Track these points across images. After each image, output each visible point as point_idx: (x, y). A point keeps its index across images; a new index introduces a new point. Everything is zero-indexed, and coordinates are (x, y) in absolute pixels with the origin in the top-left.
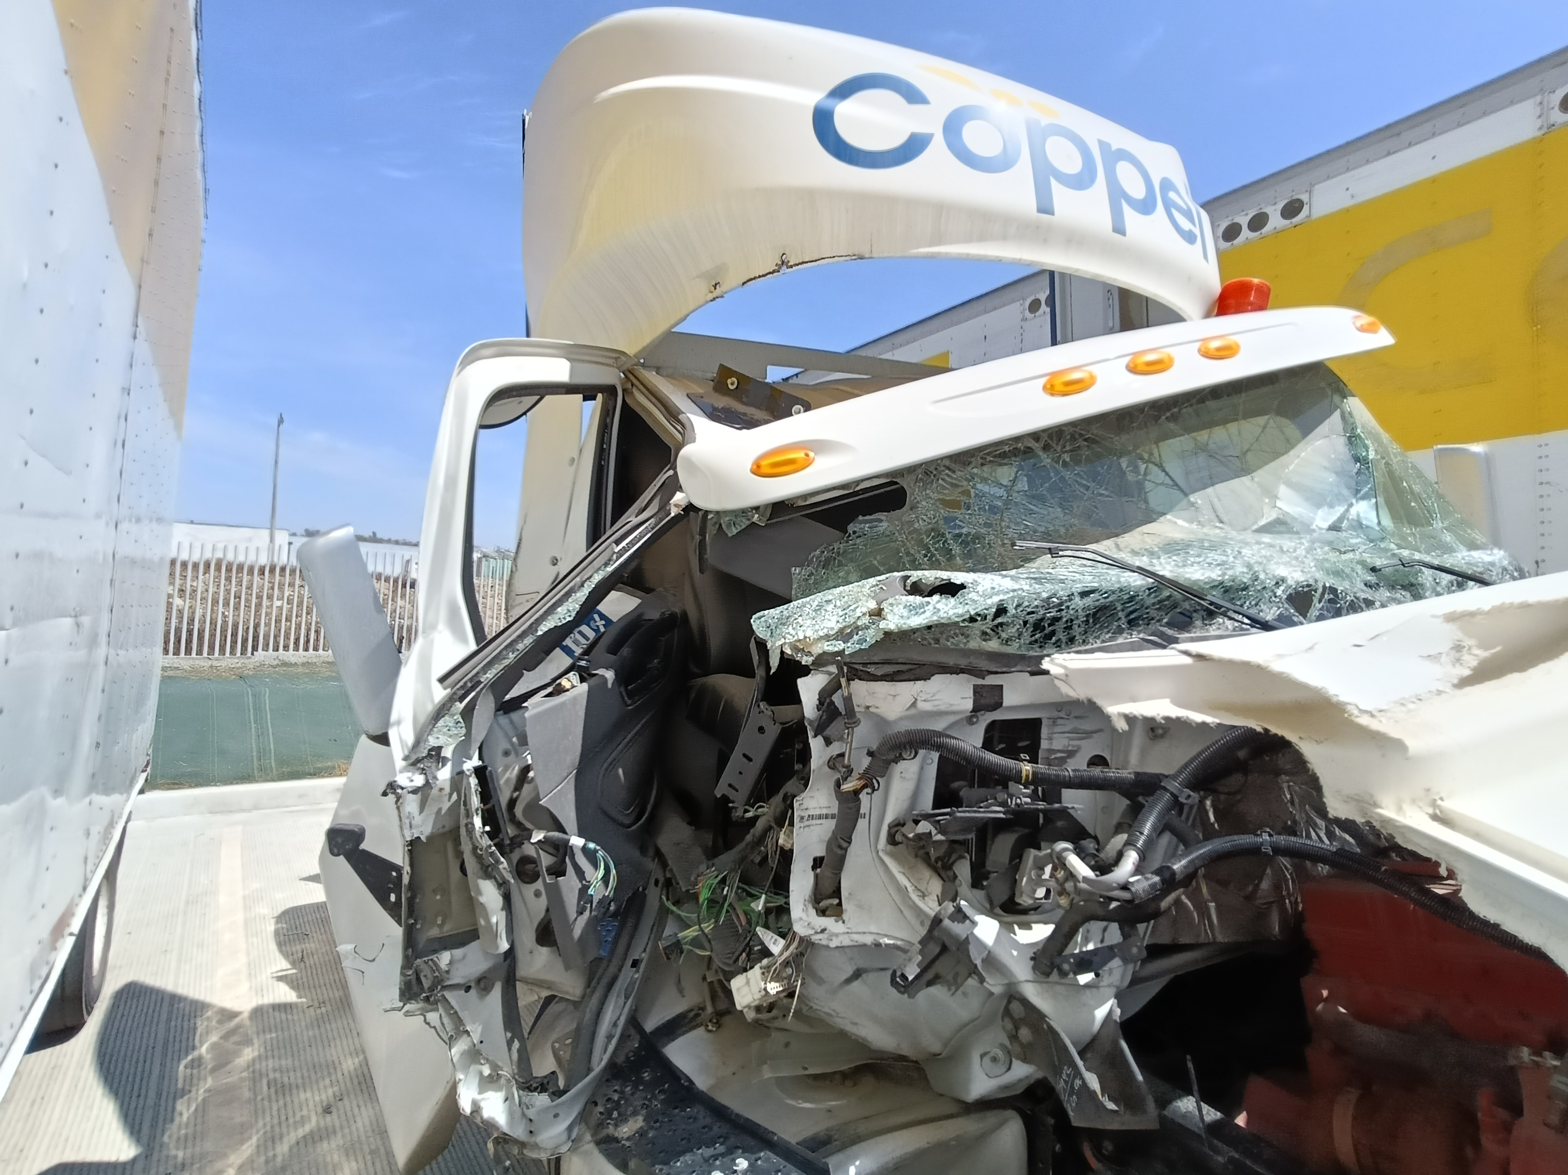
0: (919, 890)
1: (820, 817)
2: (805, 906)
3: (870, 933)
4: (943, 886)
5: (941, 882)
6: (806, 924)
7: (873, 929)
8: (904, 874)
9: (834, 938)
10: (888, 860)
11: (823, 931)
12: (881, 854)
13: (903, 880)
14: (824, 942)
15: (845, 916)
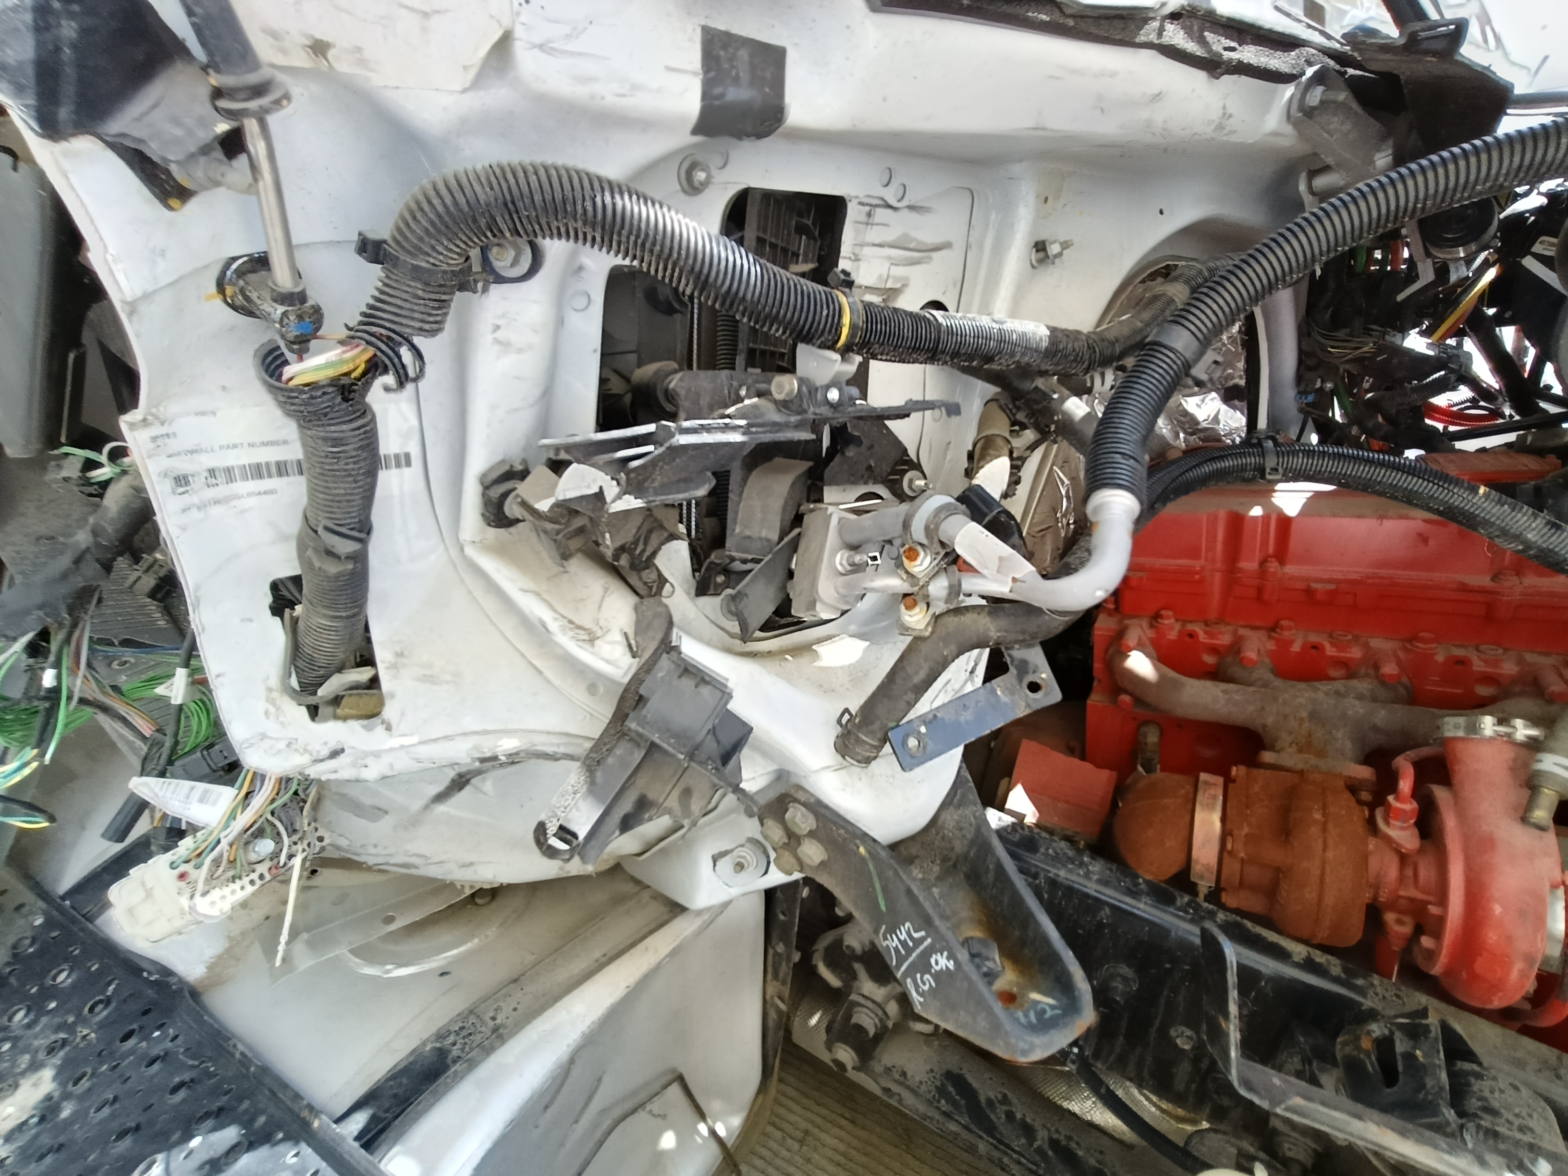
0: (580, 627)
1: (258, 471)
2: (271, 701)
3: (464, 734)
4: (636, 609)
5: (632, 599)
6: (282, 745)
7: (471, 723)
8: (537, 594)
9: (370, 761)
10: (489, 564)
11: (335, 754)
12: (470, 551)
13: (536, 609)
14: (346, 774)
15: (389, 711)
